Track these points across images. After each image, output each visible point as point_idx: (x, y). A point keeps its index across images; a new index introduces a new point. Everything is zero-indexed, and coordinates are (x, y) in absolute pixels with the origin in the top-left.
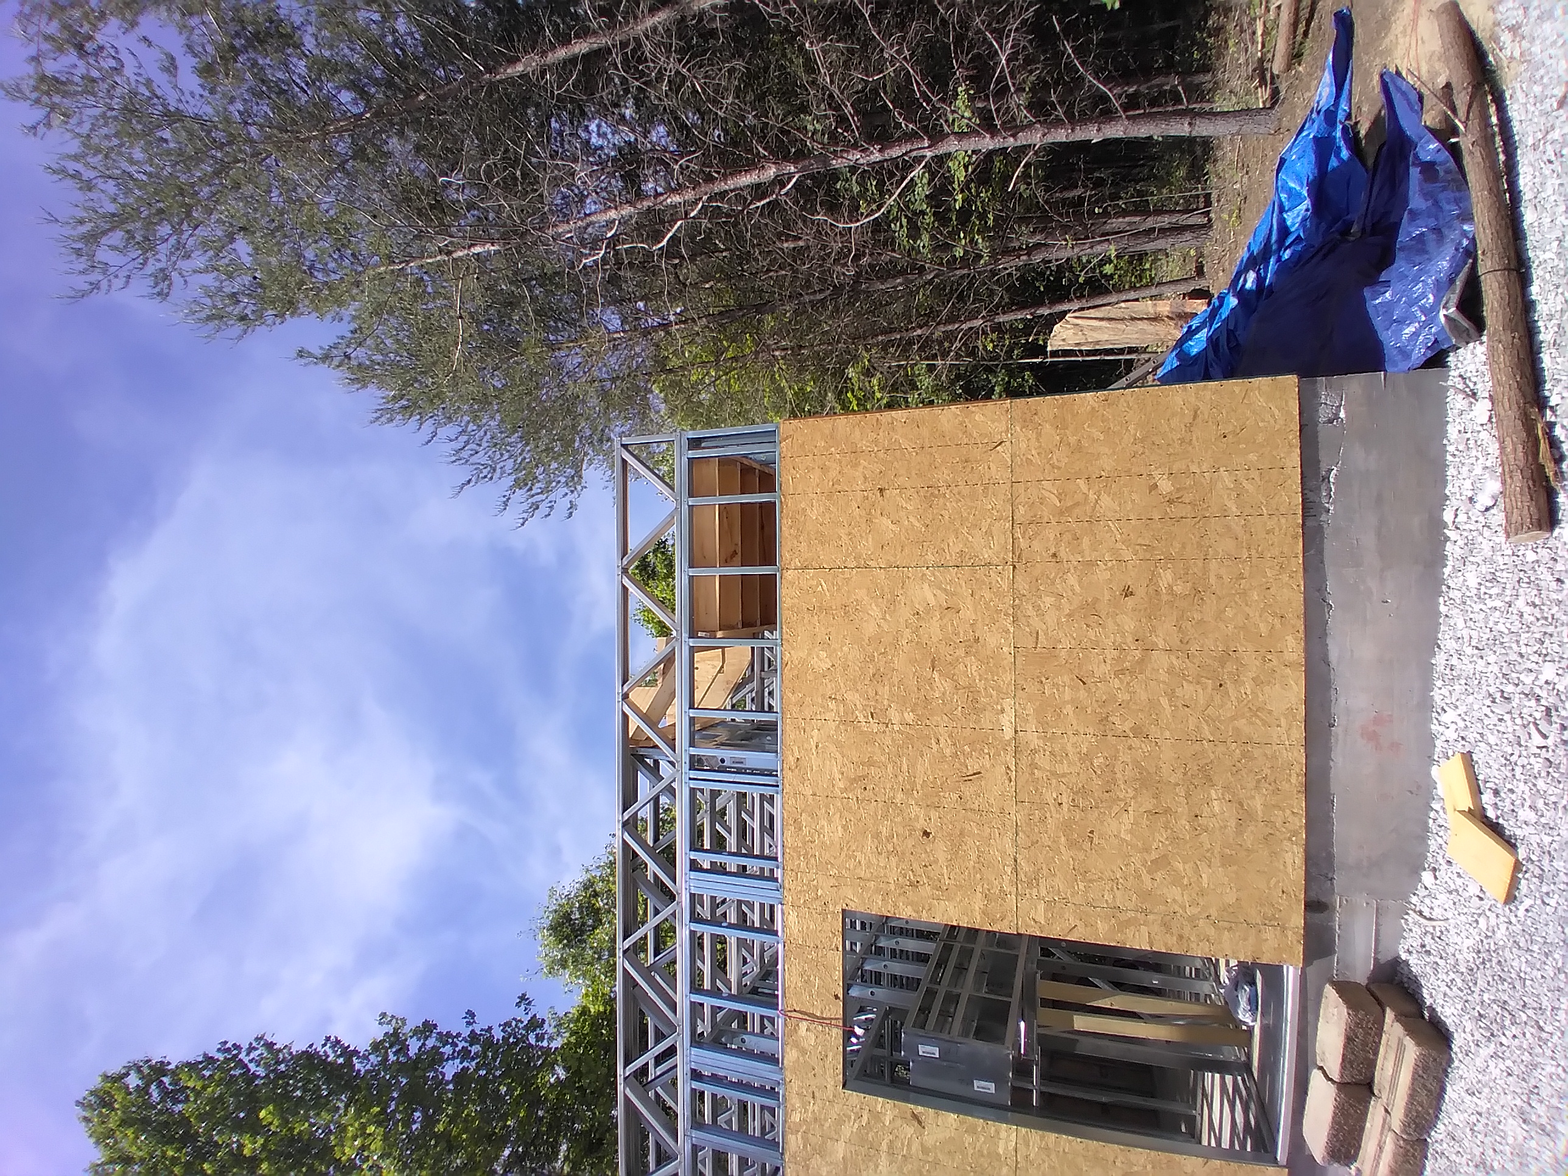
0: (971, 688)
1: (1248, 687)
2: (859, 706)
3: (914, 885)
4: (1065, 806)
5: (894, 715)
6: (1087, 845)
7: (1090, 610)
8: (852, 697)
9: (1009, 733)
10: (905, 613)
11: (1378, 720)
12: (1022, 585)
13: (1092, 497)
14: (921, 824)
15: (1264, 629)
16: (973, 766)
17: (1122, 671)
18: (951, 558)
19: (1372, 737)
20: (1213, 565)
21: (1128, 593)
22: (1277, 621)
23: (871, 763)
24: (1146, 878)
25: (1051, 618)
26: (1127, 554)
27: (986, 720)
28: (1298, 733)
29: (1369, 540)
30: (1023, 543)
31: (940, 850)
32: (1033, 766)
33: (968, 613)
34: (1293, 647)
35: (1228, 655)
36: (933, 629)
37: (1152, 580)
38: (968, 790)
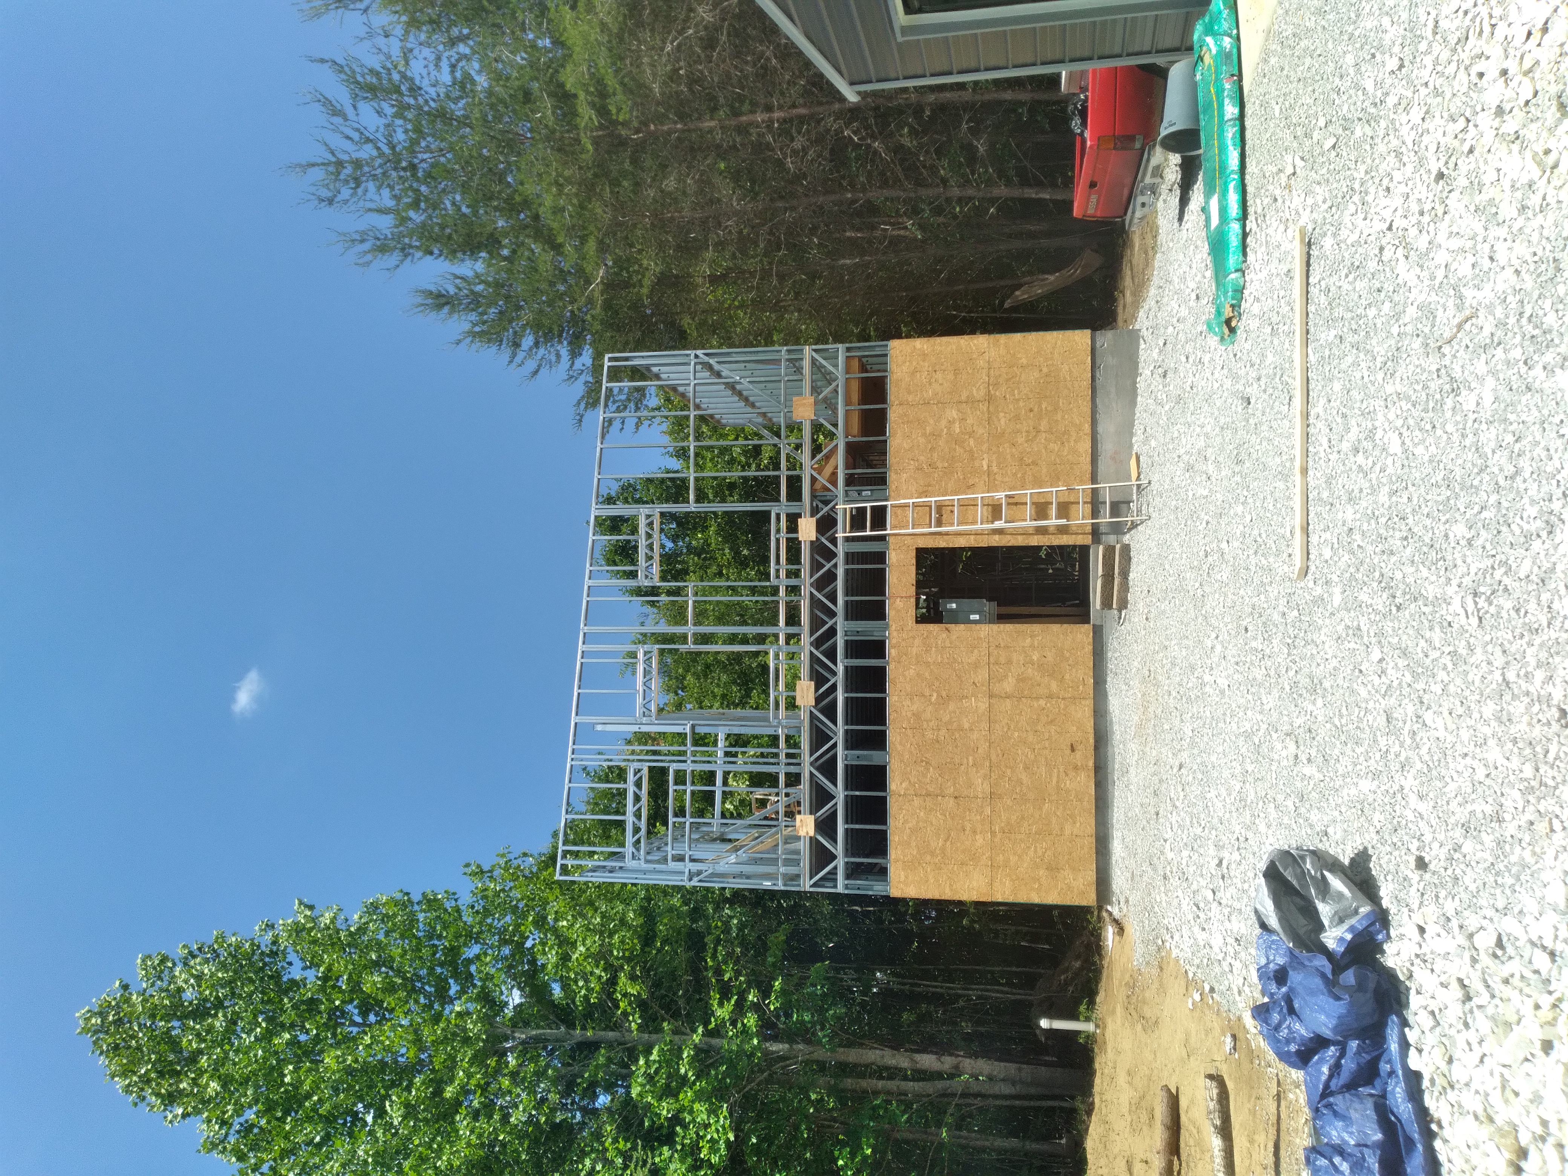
0: (971, 451)
1: (1072, 443)
2: (924, 462)
5: (940, 465)
7: (1017, 418)
8: (921, 458)
9: (985, 468)
10: (944, 423)
11: (1115, 453)
12: (992, 408)
13: (1018, 374)
15: (1078, 422)
16: (971, 482)
17: (1029, 440)
18: (963, 398)
19: (1112, 458)
20: (1061, 400)
21: (1031, 410)
22: (1082, 419)
25: (1003, 421)
26: (1031, 396)
27: (977, 464)
28: (1089, 459)
29: (1113, 390)
30: (992, 392)
32: (995, 479)
33: (969, 421)
34: (1087, 428)
35: (1066, 432)
36: (956, 428)
37: (1040, 406)
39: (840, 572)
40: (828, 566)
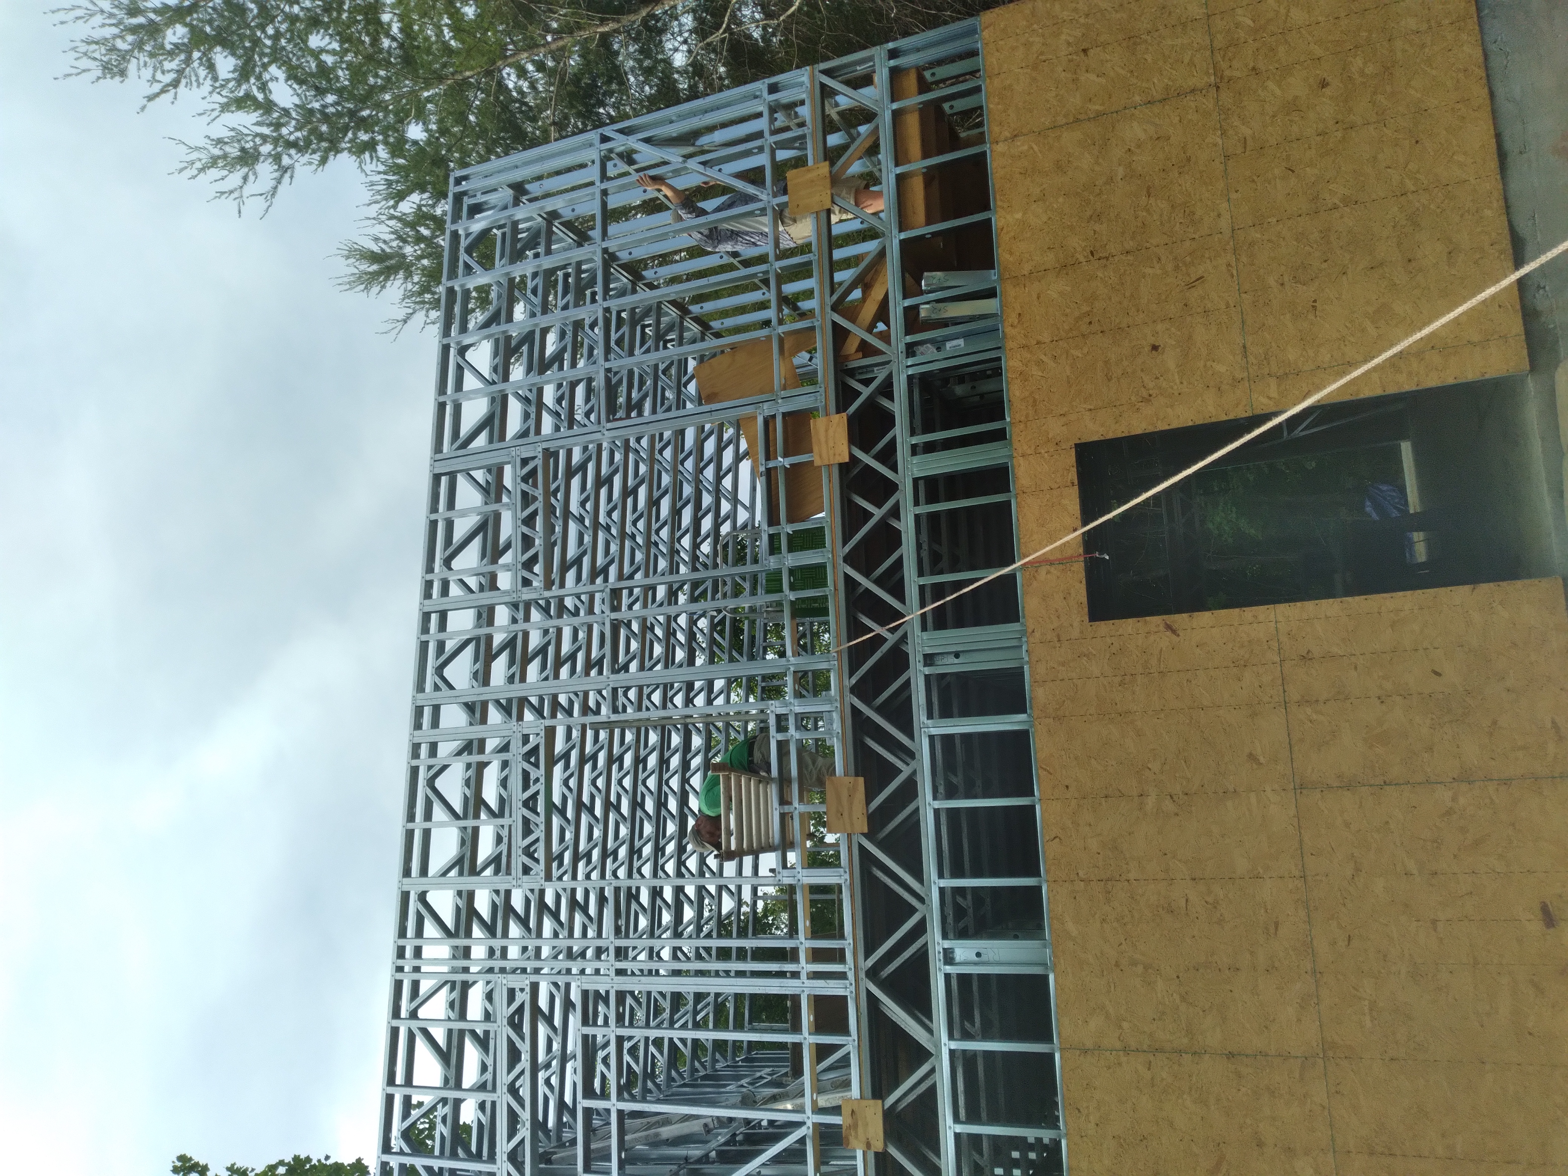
0: (1187, 204)
1: (1442, 137)
2: (1079, 249)
3: (1147, 399)
4: (1287, 286)
5: (1113, 248)
6: (1311, 315)
7: (1291, 108)
8: (1071, 242)
9: (1226, 233)
12: (1226, 100)
14: (1151, 340)
17: (1328, 152)
18: (1157, 92)
21: (1324, 84)
22: (1461, 75)
23: (1095, 298)
25: (1257, 123)
26: (1320, 52)
27: (1203, 230)
28: (1492, 164)
30: (1224, 65)
31: (1170, 359)
32: (1253, 256)
33: (1178, 138)
34: (1477, 93)
35: (1422, 114)
36: (1146, 160)
38: (1193, 296)
39: (907, 526)
40: (878, 513)
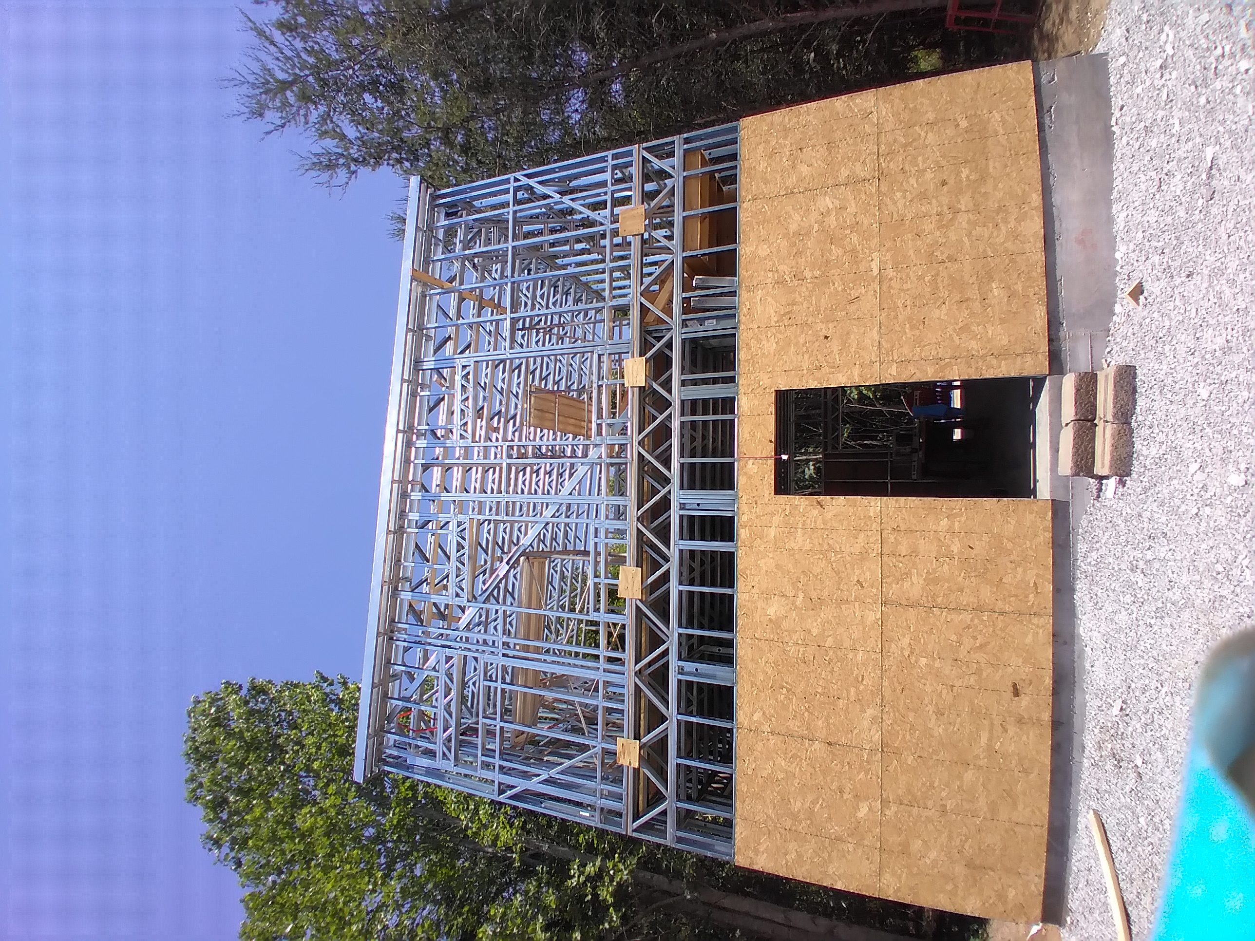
0: (854, 251)
1: (1012, 224)
2: (787, 273)
3: (819, 368)
4: (909, 307)
5: (808, 274)
6: (921, 327)
7: (923, 196)
8: (783, 268)
9: (876, 271)
10: (814, 215)
11: (1084, 233)
12: (884, 188)
13: (923, 134)
14: (824, 332)
15: (1020, 192)
16: (854, 294)
17: (942, 226)
18: (842, 179)
19: (1081, 242)
20: (991, 163)
21: (944, 183)
22: (1027, 187)
23: (794, 303)
24: (956, 338)
25: (900, 204)
26: (943, 163)
27: (862, 268)
28: (1041, 244)
29: (1074, 140)
30: (884, 165)
31: (835, 345)
32: (890, 287)
33: (852, 209)
34: (1036, 199)
35: (1002, 208)
36: (832, 221)
37: (958, 175)
38: (852, 308)
39: (675, 426)
40: (660, 418)
